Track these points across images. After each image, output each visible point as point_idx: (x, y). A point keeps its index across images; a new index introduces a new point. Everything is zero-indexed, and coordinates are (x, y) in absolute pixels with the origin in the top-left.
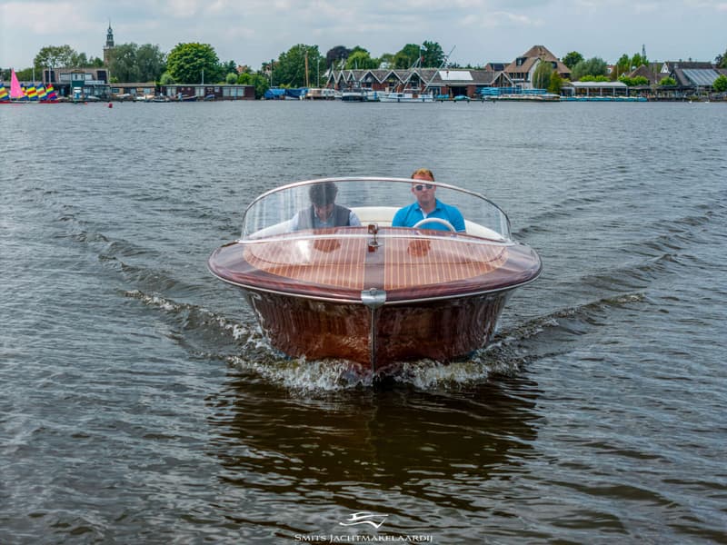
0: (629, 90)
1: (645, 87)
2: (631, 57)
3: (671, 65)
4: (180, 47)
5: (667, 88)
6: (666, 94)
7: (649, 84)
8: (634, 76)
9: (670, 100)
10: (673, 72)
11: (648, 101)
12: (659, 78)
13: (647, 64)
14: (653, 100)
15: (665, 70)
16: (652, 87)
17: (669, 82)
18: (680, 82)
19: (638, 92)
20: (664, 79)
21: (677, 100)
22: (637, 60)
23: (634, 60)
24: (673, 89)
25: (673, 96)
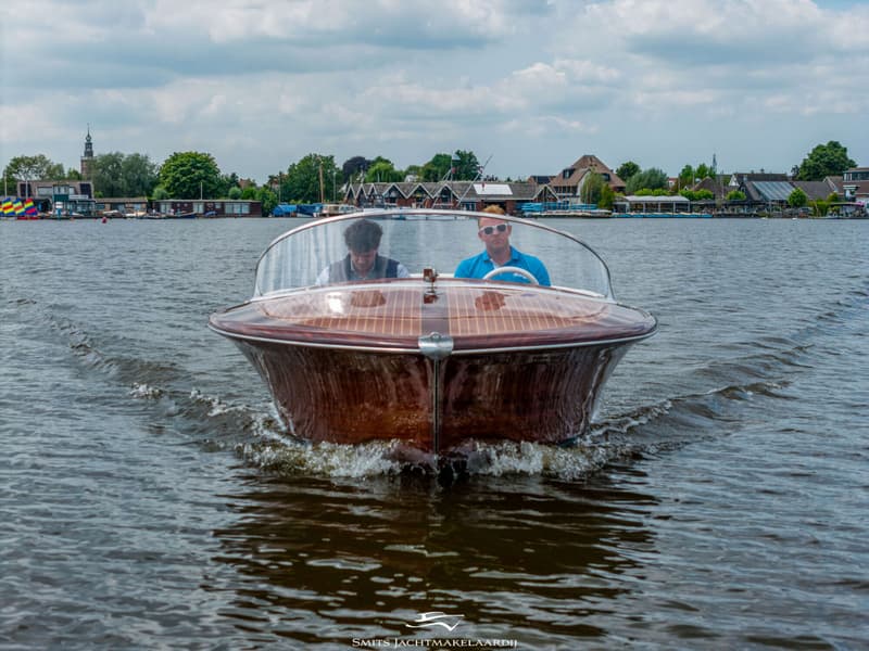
0: (691, 206)
1: (710, 202)
2: (695, 168)
3: (740, 177)
4: (175, 157)
5: (735, 202)
6: (733, 210)
7: (714, 199)
8: (697, 190)
9: (739, 216)
10: (742, 184)
11: (713, 217)
12: (726, 192)
13: (713, 176)
14: (719, 216)
15: (733, 183)
16: (717, 202)
17: (737, 196)
18: (749, 196)
19: (702, 207)
20: (733, 193)
21: (746, 216)
22: (702, 170)
23: (699, 171)
24: (742, 205)
25: (742, 211)
